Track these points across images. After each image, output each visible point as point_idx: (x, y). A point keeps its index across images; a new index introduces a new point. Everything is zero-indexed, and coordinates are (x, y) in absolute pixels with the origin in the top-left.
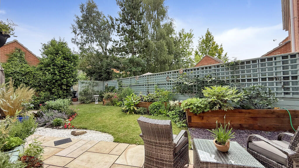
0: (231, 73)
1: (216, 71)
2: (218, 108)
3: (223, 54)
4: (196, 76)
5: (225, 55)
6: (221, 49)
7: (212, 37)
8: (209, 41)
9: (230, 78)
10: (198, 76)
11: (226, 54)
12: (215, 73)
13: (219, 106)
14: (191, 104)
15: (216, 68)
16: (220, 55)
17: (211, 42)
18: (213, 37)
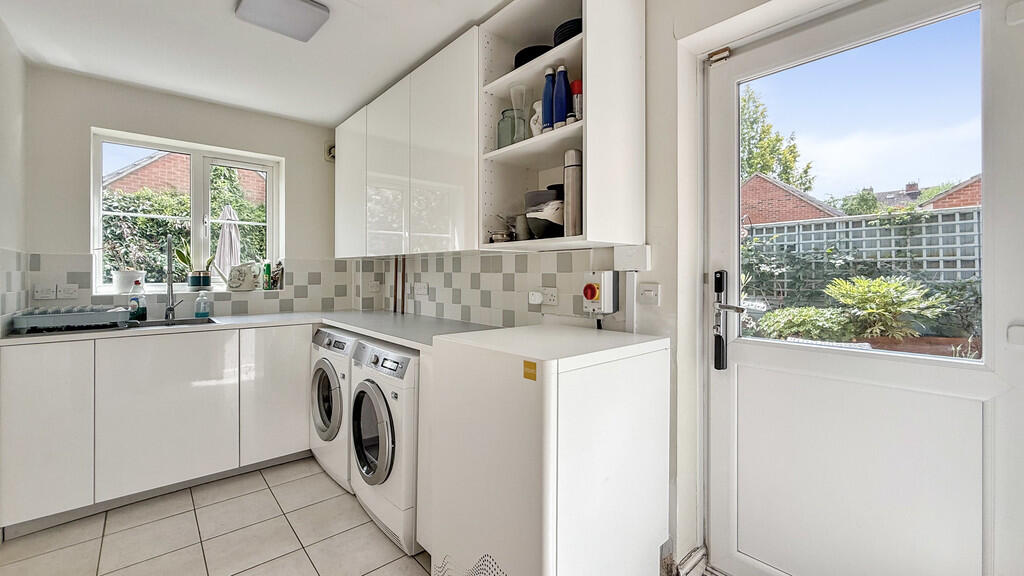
0: (898, 243)
1: (851, 236)
2: (878, 331)
3: (798, 168)
4: (786, 248)
5: (806, 172)
6: (792, 150)
7: (761, 109)
8: (752, 123)
9: (893, 255)
10: (792, 247)
11: (808, 167)
12: (847, 243)
13: (882, 328)
14: (803, 323)
15: (851, 228)
16: (786, 170)
17: (758, 127)
18: (765, 110)
